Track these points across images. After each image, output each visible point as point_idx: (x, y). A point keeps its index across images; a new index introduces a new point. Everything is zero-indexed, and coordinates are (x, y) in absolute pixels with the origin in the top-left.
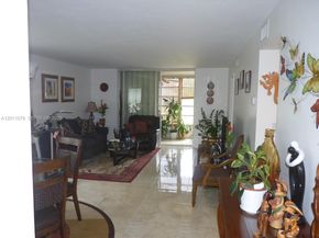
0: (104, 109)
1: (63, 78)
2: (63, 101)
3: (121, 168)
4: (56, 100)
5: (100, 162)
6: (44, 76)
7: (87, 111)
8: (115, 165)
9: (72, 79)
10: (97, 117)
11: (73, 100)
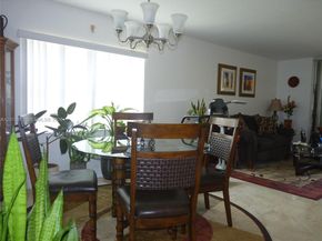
0: (291, 107)
1: (242, 70)
2: (241, 95)
3: (305, 180)
4: (233, 94)
5: (278, 168)
6: (220, 66)
7: (269, 110)
8: (297, 174)
9: (254, 72)
10: (282, 117)
11: (253, 96)
